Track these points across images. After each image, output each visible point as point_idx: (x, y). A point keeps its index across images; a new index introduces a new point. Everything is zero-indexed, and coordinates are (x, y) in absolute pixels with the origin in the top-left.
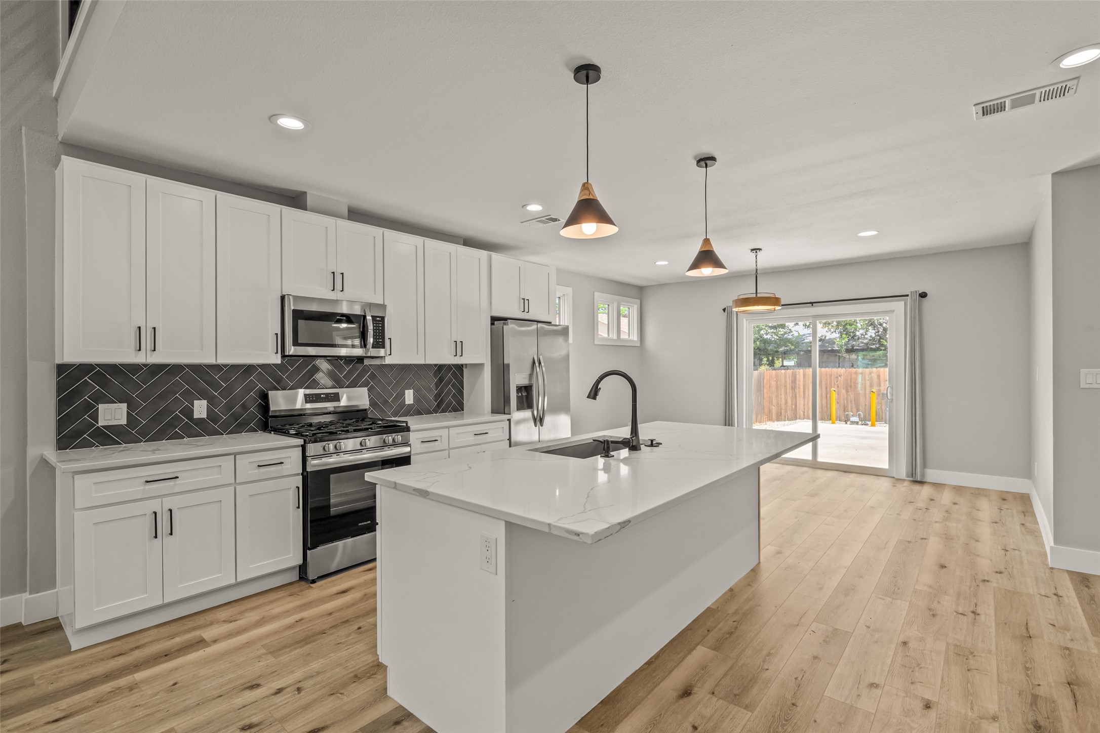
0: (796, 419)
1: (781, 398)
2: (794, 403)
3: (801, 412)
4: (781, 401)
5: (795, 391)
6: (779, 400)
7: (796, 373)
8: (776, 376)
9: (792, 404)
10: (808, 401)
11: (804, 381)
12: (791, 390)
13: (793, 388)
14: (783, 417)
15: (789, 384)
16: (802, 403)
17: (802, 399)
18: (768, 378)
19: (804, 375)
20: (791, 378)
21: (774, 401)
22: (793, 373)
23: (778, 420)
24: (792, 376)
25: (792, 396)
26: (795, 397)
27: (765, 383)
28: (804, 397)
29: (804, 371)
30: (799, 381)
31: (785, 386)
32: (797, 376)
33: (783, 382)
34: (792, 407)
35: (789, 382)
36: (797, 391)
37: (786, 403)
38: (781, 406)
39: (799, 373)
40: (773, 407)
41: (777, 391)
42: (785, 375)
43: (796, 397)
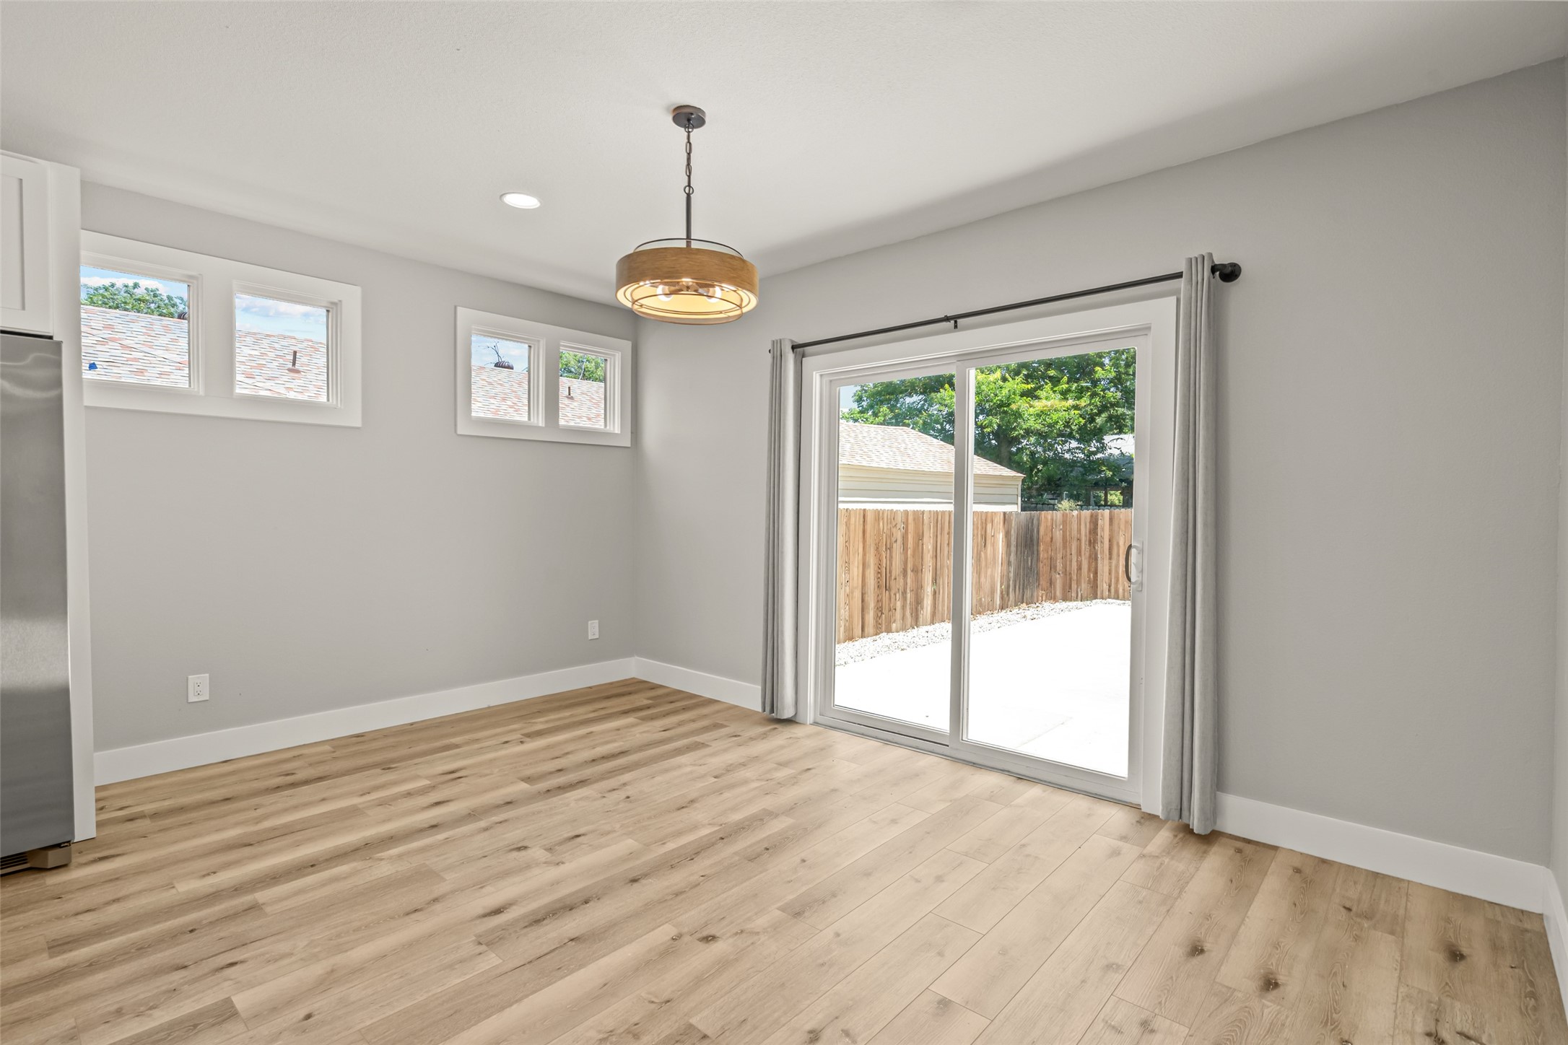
0: (1096, 598)
1: (1071, 561)
2: (1093, 569)
3: (1105, 585)
4: (1071, 565)
5: (1094, 548)
6: (1068, 563)
7: (1097, 515)
8: (1063, 522)
9: (1089, 570)
10: (1117, 566)
11: (1111, 530)
12: (1087, 547)
13: (1092, 543)
14: (1074, 595)
15: (1086, 536)
16: (1106, 569)
17: (1106, 561)
18: (1049, 524)
19: (1111, 519)
20: (1088, 524)
21: (1059, 566)
22: (1092, 516)
23: (1065, 599)
24: (1090, 522)
25: (1090, 557)
26: (1094, 558)
27: (1042, 533)
28: (1110, 558)
29: (1110, 513)
30: (1103, 530)
31: (1079, 540)
32: (1100, 522)
33: (1075, 533)
34: (1089, 577)
35: (1084, 531)
36: (1098, 547)
37: (1080, 568)
38: (1070, 574)
39: (1102, 516)
40: (1058, 576)
41: (1065, 547)
42: (1079, 517)
43: (1096, 559)
